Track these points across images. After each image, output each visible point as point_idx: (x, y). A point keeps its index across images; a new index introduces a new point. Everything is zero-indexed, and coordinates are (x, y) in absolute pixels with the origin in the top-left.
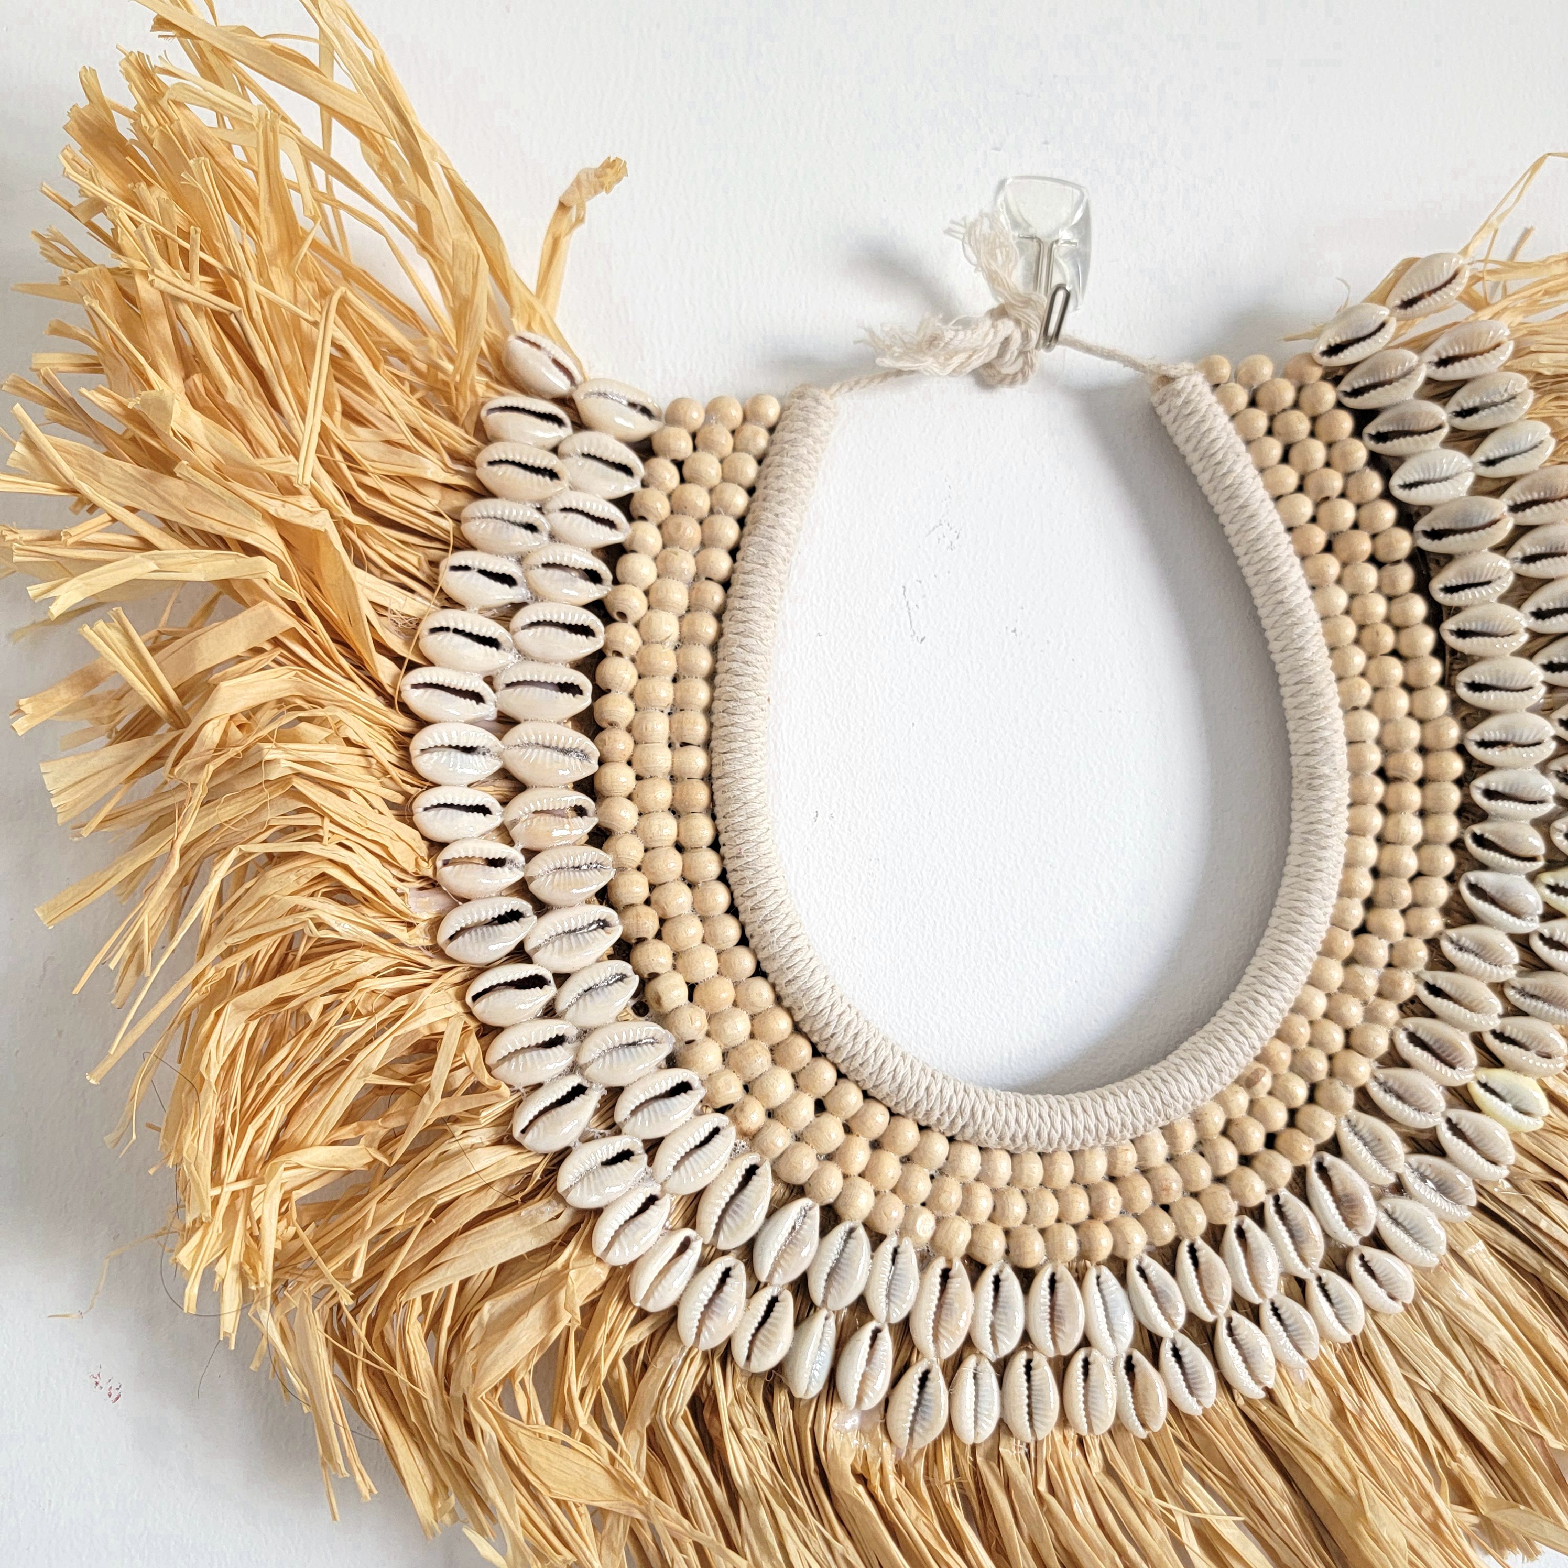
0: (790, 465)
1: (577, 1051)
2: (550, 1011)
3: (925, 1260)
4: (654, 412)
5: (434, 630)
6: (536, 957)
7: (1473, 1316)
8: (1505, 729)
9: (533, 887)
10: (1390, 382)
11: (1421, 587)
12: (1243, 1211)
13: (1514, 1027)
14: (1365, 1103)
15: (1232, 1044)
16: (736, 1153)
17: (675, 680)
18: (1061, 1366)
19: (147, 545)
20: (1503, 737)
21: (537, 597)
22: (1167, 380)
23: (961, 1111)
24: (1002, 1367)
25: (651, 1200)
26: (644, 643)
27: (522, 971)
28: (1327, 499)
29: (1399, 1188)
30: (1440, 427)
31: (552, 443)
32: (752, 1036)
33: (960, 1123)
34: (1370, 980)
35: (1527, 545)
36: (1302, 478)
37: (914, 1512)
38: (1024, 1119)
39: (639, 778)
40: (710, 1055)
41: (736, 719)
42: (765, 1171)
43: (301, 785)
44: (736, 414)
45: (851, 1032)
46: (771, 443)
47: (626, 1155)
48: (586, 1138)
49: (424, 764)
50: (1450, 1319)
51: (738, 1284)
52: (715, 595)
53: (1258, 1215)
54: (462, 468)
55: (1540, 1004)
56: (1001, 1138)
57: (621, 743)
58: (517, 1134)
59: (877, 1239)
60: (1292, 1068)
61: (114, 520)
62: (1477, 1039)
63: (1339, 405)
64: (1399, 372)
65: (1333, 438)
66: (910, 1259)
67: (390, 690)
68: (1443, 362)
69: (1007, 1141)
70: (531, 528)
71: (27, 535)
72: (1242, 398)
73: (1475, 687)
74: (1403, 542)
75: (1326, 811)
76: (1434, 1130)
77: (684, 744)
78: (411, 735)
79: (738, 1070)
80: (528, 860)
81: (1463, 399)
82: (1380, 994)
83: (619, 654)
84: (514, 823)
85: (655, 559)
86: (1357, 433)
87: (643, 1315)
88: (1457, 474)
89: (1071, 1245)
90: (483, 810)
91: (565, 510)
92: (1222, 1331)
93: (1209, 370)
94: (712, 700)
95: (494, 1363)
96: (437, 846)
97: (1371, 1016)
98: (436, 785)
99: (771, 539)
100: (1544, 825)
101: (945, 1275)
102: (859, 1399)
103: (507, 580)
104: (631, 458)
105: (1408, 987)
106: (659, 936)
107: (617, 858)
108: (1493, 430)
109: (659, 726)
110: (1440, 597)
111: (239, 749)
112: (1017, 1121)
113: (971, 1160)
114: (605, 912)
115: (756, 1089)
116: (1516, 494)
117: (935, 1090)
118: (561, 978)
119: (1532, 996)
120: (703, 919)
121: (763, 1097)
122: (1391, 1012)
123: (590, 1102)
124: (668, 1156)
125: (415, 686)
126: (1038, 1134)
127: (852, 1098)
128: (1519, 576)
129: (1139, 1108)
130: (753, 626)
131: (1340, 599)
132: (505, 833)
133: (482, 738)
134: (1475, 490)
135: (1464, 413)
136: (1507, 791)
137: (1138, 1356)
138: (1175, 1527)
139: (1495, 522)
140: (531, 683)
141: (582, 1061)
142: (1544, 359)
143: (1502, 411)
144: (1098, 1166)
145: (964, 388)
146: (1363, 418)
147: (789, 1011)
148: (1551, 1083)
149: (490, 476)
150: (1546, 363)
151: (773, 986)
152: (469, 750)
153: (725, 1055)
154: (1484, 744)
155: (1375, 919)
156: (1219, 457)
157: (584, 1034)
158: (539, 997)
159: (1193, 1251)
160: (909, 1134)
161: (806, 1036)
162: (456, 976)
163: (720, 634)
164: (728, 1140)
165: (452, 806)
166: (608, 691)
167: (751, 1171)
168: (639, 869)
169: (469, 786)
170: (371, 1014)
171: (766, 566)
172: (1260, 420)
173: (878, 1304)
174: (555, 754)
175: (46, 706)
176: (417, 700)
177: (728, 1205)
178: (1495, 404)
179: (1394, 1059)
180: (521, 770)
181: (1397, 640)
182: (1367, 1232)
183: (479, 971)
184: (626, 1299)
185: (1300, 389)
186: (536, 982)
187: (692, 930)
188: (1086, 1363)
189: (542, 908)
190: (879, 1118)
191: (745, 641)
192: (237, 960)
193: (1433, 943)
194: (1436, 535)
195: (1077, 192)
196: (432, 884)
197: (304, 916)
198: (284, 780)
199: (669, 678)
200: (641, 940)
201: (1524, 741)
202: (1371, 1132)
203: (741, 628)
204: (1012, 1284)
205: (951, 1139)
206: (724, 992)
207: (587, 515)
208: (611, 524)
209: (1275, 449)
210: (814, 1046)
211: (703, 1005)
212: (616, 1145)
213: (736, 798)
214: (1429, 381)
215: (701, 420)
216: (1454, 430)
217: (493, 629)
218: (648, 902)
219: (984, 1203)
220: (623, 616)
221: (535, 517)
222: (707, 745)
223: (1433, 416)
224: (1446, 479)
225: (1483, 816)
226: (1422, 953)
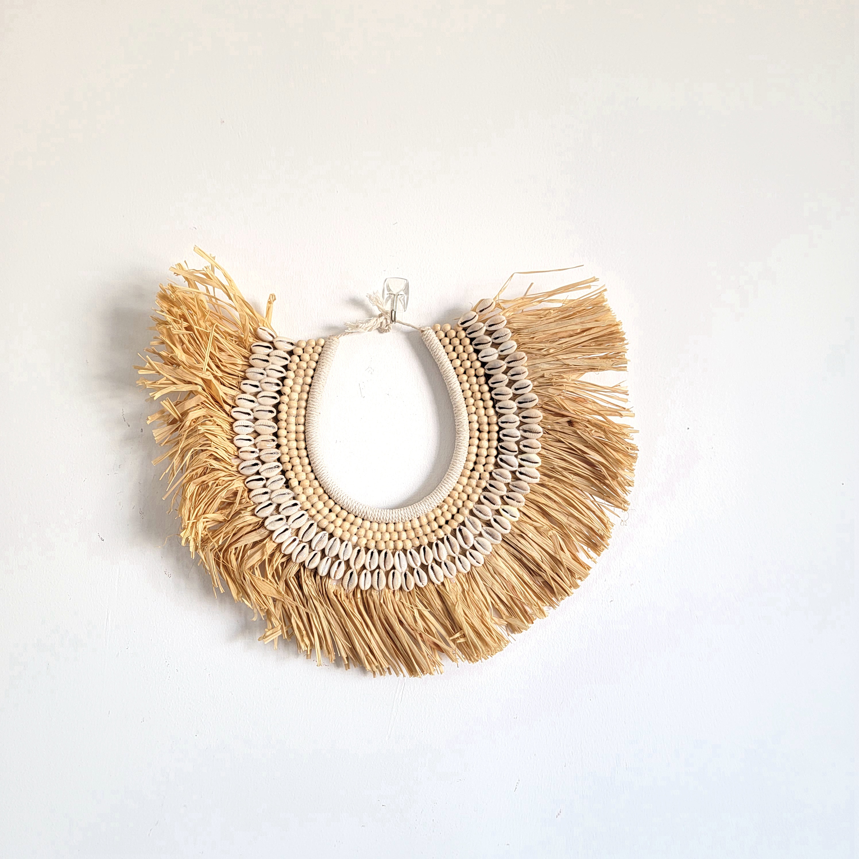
0: (325, 356)
1: (270, 495)
2: (264, 486)
3: (354, 547)
4: (294, 344)
5: (239, 399)
6: (261, 474)
7: (500, 568)
8: (506, 418)
9: (261, 458)
10: (476, 331)
11: (487, 383)
12: (438, 539)
13: (511, 494)
14: (472, 513)
15: (434, 498)
16: (308, 520)
17: (297, 409)
18: (387, 574)
19: (174, 383)
20: (506, 421)
21: (263, 390)
22: (423, 331)
23: (363, 512)
24: (372, 572)
25: (287, 529)
26: (290, 400)
27: (258, 477)
28: (464, 360)
29: (481, 535)
30: (490, 342)
31: (267, 354)
32: (314, 494)
33: (363, 515)
34: (474, 482)
35: (511, 372)
36: (458, 355)
37: (348, 604)
38: (379, 514)
39: (288, 432)
40: (303, 498)
41: (310, 418)
42: (315, 525)
43: (206, 434)
44: (314, 344)
45: (336, 493)
46: (322, 350)
47: (281, 519)
48: (272, 515)
49: (236, 430)
50: (494, 568)
51: (307, 549)
52: (307, 388)
53: (442, 540)
54: (246, 360)
55: (517, 489)
56: (374, 519)
57: (283, 424)
58: (255, 513)
59: (342, 541)
60: (453, 504)
61: (167, 378)
62: (502, 497)
63: (466, 337)
64: (479, 329)
65: (465, 345)
66: (350, 547)
67: (228, 413)
68: (490, 326)
69: (375, 519)
70: (262, 374)
71: (150, 382)
72: (443, 335)
73: (500, 408)
74: (482, 371)
75: (461, 440)
76: (490, 520)
77: (299, 424)
78: (233, 423)
79: (310, 501)
80: (260, 452)
81: (495, 335)
82: (477, 486)
83: (284, 403)
84: (257, 443)
85: (293, 380)
86: (471, 344)
87: (285, 555)
88: (494, 354)
89: (391, 545)
90: (250, 440)
91: (270, 369)
92: (429, 567)
93: (434, 328)
94: (306, 413)
95: (249, 563)
96: (239, 448)
97: (474, 492)
98: (239, 434)
99: (320, 375)
100: (517, 443)
101: (359, 551)
102: (335, 577)
103: (257, 386)
104: (287, 356)
105: (484, 484)
106: (292, 470)
107: (281, 451)
108: (502, 343)
109: (292, 420)
110: (491, 385)
111: (193, 427)
112: (378, 515)
113: (367, 524)
114: (279, 464)
115: (314, 506)
116: (508, 359)
117: (357, 507)
118: (267, 479)
119: (516, 487)
120: (303, 466)
121: (316, 508)
122: (480, 490)
123: (273, 507)
124: (291, 520)
125: (234, 412)
126: (383, 518)
127: (338, 509)
128: (509, 380)
129: (409, 512)
130: (315, 396)
131: (467, 386)
132: (255, 445)
133: (250, 424)
134: (498, 359)
135: (496, 339)
136: (507, 434)
137: (408, 573)
138: (413, 612)
139: (501, 366)
140: (262, 410)
141: (271, 497)
142: (515, 325)
143: (503, 339)
144: (400, 527)
145: (375, 333)
146: (472, 340)
147: (323, 488)
148: (521, 509)
149: (252, 362)
150: (515, 326)
151: (319, 482)
152: (247, 426)
153: (307, 498)
154: (502, 422)
155: (476, 467)
156: (435, 350)
157: (272, 491)
158: (262, 483)
159: (424, 548)
160: (352, 517)
161: (327, 494)
162: (243, 478)
163: (308, 397)
164: (306, 516)
165: (242, 439)
166: (280, 412)
167: (312, 525)
168: (287, 454)
169: (247, 434)
170: (223, 485)
171: (319, 381)
172: (447, 340)
173: (341, 556)
174: (267, 427)
175: (154, 418)
176: (234, 415)
177: (306, 532)
178: (502, 337)
179: (480, 502)
180: (259, 431)
181: (481, 396)
182: (471, 545)
183: (248, 477)
184: (280, 551)
185: (457, 333)
186: (261, 479)
187: (299, 468)
188: (394, 573)
189: (263, 463)
190: (344, 514)
191: (313, 399)
192: (194, 473)
193: (490, 473)
194: (489, 369)
195: (406, 281)
196: (238, 457)
197: (207, 463)
198: (203, 433)
199: (296, 409)
200: (287, 471)
201: (511, 421)
202: (473, 520)
203: (312, 396)
204: (376, 554)
205: (363, 520)
206: (307, 483)
207: (276, 370)
208: (282, 372)
209: (451, 348)
210: (329, 496)
211: (302, 486)
212: (279, 517)
213: (310, 437)
214: (487, 330)
215: (305, 345)
216: (493, 343)
217: (253, 398)
218: (289, 462)
219: (370, 534)
220: (285, 394)
221: (263, 371)
222: (304, 425)
223: (487, 340)
224: (491, 355)
225: (503, 441)
226: (488, 475)
